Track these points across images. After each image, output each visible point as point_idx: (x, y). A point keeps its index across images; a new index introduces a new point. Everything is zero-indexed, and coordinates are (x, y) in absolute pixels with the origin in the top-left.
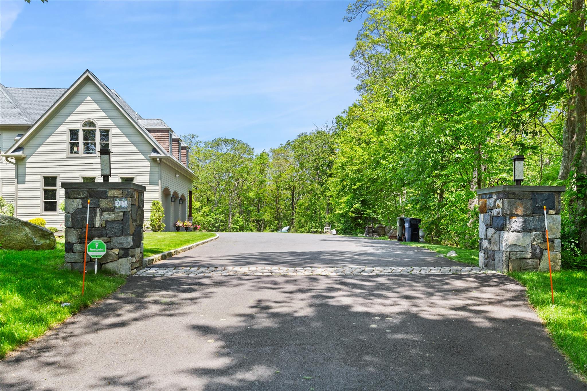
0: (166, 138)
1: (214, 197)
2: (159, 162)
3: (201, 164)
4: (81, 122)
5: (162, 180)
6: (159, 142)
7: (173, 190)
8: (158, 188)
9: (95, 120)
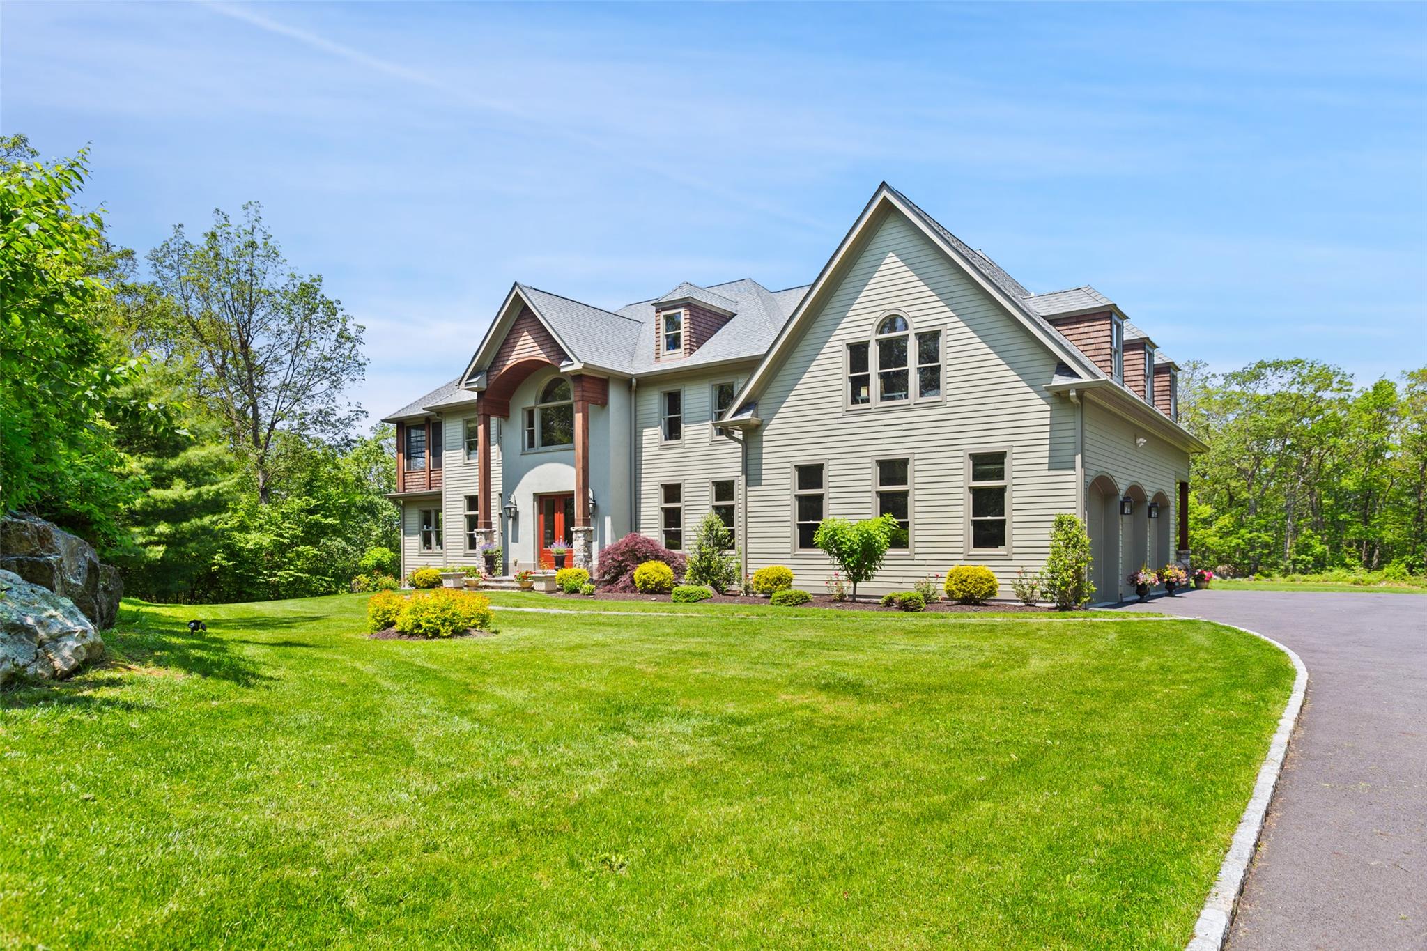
0: (1101, 334)
1: (1248, 492)
2: (1074, 400)
3: (1214, 424)
4: (872, 321)
5: (1087, 453)
6: (1082, 348)
7: (1127, 483)
8: (1073, 478)
9: (905, 309)
